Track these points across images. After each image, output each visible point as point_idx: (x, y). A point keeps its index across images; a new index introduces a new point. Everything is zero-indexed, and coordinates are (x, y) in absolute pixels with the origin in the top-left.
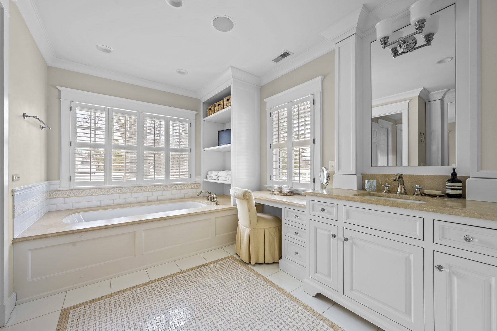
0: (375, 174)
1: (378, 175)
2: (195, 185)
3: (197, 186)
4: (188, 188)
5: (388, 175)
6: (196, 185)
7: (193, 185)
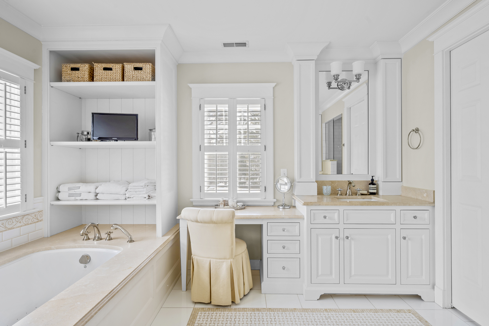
0: (324, 181)
1: (326, 181)
2: (33, 215)
3: (37, 217)
4: (19, 224)
5: (333, 181)
6: (35, 216)
7: (29, 217)
